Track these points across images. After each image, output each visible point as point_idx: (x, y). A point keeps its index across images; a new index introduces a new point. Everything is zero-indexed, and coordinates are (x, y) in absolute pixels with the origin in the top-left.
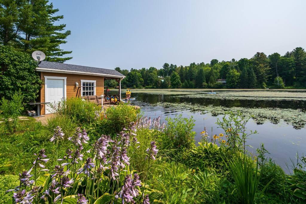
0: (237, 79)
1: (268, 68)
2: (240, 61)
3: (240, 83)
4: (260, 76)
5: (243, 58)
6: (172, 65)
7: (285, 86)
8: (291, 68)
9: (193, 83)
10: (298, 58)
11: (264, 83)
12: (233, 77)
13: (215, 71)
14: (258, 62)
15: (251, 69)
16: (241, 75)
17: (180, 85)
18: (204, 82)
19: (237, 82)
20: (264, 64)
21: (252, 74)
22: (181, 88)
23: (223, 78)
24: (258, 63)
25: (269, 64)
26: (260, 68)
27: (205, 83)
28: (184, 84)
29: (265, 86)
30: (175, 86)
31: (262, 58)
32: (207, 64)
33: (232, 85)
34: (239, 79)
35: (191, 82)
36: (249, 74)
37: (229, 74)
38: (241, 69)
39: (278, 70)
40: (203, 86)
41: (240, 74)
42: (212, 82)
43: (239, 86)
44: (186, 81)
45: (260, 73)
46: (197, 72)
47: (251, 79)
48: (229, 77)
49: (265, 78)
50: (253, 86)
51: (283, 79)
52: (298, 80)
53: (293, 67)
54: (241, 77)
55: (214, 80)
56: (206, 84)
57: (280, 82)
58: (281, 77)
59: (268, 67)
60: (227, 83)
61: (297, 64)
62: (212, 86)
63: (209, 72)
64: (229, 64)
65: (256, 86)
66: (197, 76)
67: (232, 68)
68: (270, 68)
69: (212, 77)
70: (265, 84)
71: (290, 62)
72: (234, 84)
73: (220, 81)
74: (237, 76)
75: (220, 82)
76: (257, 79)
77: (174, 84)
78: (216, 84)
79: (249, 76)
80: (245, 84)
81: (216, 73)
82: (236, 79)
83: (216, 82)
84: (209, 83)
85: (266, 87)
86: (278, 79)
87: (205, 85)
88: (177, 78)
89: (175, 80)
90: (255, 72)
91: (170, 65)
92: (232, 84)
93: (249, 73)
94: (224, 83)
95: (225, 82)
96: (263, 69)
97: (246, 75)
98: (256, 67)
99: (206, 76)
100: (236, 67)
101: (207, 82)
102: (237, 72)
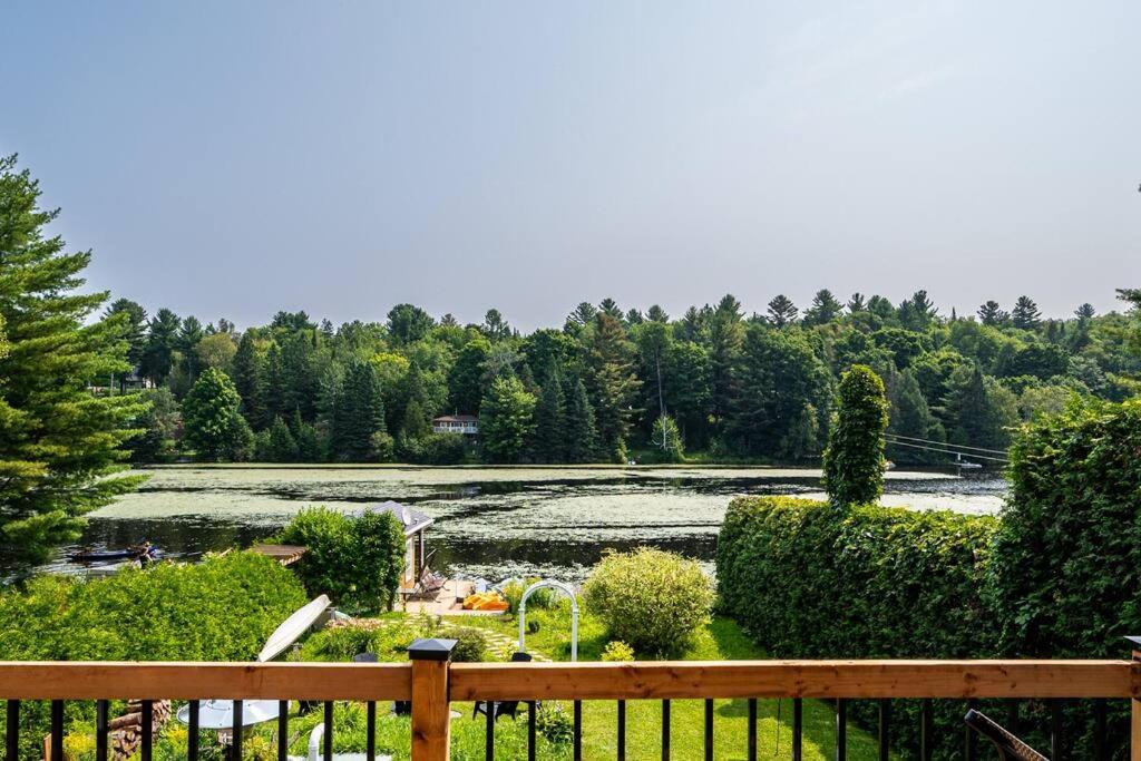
0: (527, 423)
1: (633, 381)
2: (530, 339)
3: (535, 437)
4: (608, 411)
5: (543, 329)
6: (164, 314)
7: (686, 452)
8: (699, 387)
9: (318, 430)
10: (721, 348)
11: (620, 440)
12: (507, 413)
13: (428, 376)
14: (598, 354)
15: (575, 382)
16: (537, 403)
17: (246, 440)
18: (377, 428)
19: (523, 436)
20: (621, 363)
21: (581, 402)
22: (251, 455)
23: (462, 413)
24: (599, 359)
25: (637, 362)
26: (607, 377)
27: (382, 438)
28: (267, 436)
29: (622, 452)
30: (211, 447)
31: (611, 337)
32: (372, 325)
33: (504, 447)
34: (531, 422)
35: (306, 429)
36: (569, 402)
37: (495, 399)
38: (540, 377)
39: (663, 388)
40: (374, 449)
41: (534, 401)
42: (414, 431)
43: (532, 450)
44: (279, 421)
45: (608, 401)
46: (341, 377)
47: (577, 422)
48: (493, 413)
49: (625, 419)
50: (585, 454)
51: (678, 424)
52: (722, 427)
53: (707, 380)
54: (542, 413)
55: (424, 421)
56: (388, 440)
57: (670, 435)
58: (673, 417)
59: (634, 376)
60: (480, 437)
61: (718, 371)
62: (418, 449)
63: (402, 381)
64: (485, 349)
65: (594, 450)
66: (338, 398)
67: (504, 373)
68: (641, 382)
69: (413, 406)
70: (623, 444)
71: (699, 364)
72: (511, 441)
73: (448, 422)
74: (525, 407)
75: (452, 429)
76: (597, 423)
77: (208, 437)
78: (435, 443)
79: (568, 412)
80: (553, 444)
81: (431, 387)
82: (520, 421)
83: (431, 432)
84: (403, 432)
85: (626, 455)
86: (666, 424)
87: (383, 446)
88: (224, 403)
89: (212, 414)
90: (589, 392)
91: (151, 315)
92: (504, 442)
93: (571, 397)
94: (467, 435)
95: (472, 430)
96: (619, 384)
97: (560, 408)
98: (592, 376)
99: (386, 400)
100: (519, 367)
101: (392, 431)
102: (526, 391)
